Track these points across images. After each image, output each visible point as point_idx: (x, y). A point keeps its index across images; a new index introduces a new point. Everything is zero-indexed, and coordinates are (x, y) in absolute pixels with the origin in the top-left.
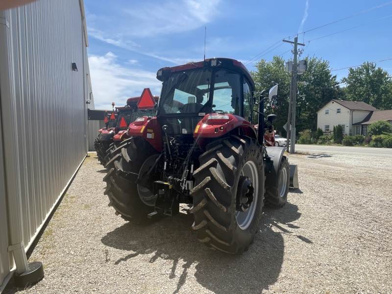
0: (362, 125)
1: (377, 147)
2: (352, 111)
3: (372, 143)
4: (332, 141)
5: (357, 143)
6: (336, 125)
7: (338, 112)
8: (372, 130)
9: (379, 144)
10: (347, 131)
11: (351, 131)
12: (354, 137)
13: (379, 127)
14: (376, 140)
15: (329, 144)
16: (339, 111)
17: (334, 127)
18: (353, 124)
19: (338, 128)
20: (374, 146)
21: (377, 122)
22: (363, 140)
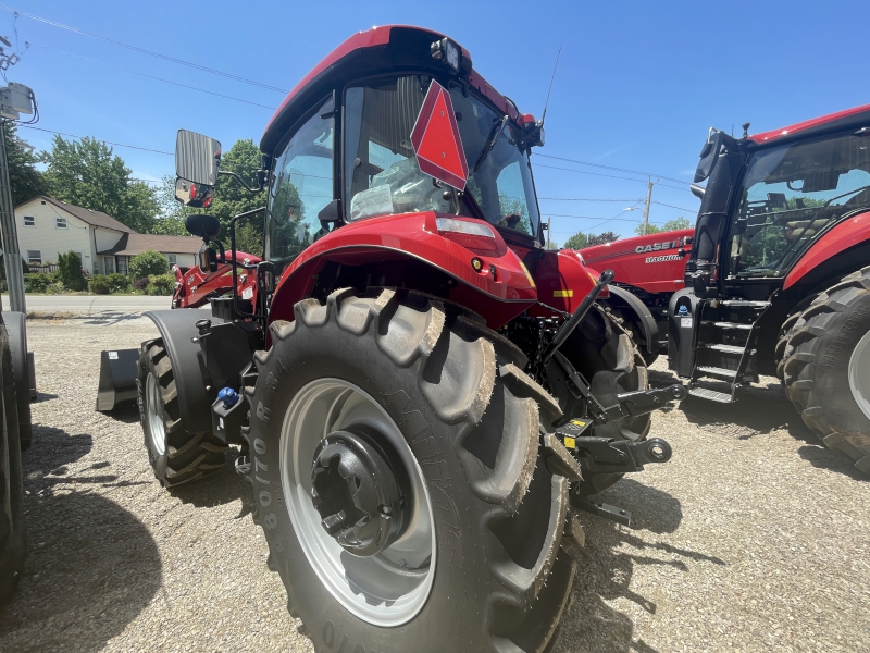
0: (117, 257)
1: (162, 294)
2: (94, 227)
3: (152, 288)
4: (59, 284)
5: (116, 290)
6: (65, 251)
7: (59, 225)
8: (140, 265)
9: (164, 290)
10: (87, 264)
11: (95, 267)
12: (109, 278)
13: (151, 261)
14: (158, 284)
15: (56, 292)
16: (61, 224)
17: (60, 256)
18: (97, 254)
19: (70, 258)
20: (156, 293)
21: (145, 252)
22: (127, 283)
